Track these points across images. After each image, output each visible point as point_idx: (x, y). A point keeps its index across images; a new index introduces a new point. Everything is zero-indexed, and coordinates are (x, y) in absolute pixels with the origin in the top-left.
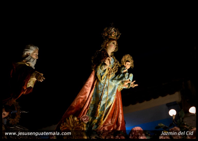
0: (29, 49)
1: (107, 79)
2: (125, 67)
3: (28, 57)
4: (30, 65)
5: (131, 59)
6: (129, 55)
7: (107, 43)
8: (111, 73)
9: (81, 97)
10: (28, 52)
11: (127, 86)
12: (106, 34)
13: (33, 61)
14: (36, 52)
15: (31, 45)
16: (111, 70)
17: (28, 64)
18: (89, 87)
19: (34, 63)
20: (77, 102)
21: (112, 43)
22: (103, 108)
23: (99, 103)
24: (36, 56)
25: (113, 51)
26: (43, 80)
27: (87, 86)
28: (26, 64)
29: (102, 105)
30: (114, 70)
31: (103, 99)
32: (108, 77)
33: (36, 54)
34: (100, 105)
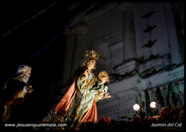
0: (24, 68)
1: (86, 89)
2: (101, 81)
3: (22, 75)
4: (23, 81)
5: (107, 75)
6: (105, 72)
7: (88, 61)
8: (89, 85)
9: (63, 101)
10: (22, 70)
11: (103, 96)
12: (87, 55)
13: (26, 78)
14: (29, 71)
15: (25, 65)
16: (90, 82)
17: (22, 80)
18: (70, 94)
19: (26, 80)
20: (60, 105)
21: (92, 62)
22: (81, 111)
23: (78, 107)
24: (29, 74)
25: (93, 68)
26: (31, 92)
27: (69, 92)
28: (20, 80)
29: (80, 109)
30: (92, 83)
31: (81, 105)
32: (87, 87)
33: (29, 73)
34: (79, 108)
